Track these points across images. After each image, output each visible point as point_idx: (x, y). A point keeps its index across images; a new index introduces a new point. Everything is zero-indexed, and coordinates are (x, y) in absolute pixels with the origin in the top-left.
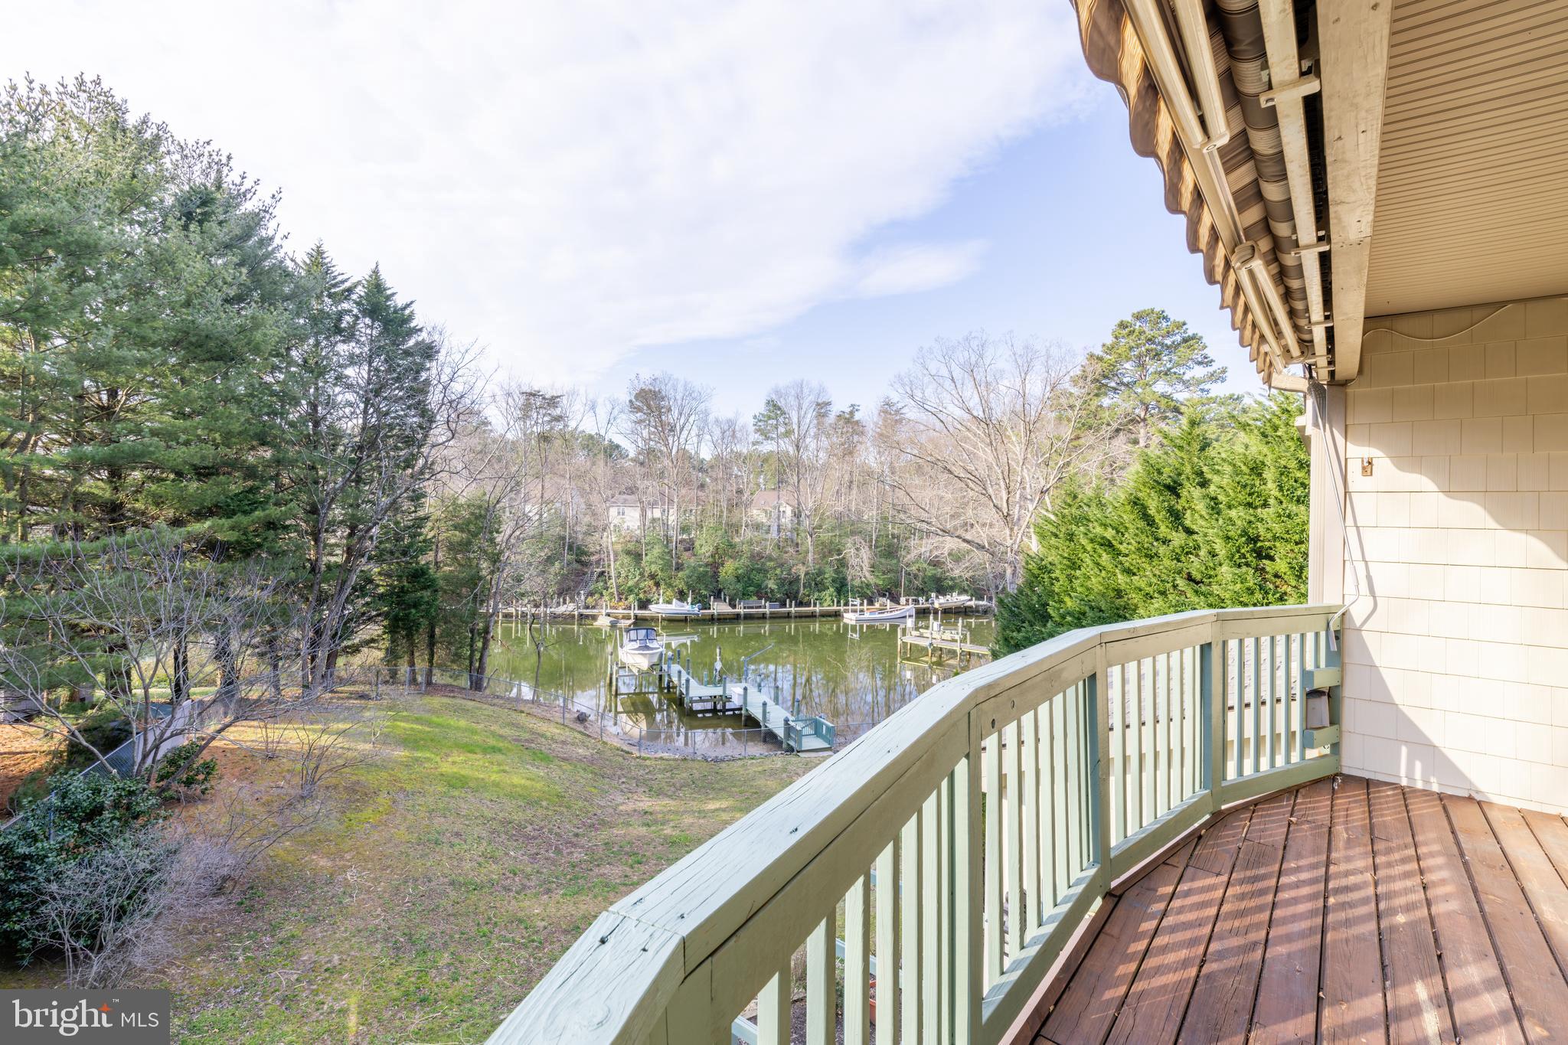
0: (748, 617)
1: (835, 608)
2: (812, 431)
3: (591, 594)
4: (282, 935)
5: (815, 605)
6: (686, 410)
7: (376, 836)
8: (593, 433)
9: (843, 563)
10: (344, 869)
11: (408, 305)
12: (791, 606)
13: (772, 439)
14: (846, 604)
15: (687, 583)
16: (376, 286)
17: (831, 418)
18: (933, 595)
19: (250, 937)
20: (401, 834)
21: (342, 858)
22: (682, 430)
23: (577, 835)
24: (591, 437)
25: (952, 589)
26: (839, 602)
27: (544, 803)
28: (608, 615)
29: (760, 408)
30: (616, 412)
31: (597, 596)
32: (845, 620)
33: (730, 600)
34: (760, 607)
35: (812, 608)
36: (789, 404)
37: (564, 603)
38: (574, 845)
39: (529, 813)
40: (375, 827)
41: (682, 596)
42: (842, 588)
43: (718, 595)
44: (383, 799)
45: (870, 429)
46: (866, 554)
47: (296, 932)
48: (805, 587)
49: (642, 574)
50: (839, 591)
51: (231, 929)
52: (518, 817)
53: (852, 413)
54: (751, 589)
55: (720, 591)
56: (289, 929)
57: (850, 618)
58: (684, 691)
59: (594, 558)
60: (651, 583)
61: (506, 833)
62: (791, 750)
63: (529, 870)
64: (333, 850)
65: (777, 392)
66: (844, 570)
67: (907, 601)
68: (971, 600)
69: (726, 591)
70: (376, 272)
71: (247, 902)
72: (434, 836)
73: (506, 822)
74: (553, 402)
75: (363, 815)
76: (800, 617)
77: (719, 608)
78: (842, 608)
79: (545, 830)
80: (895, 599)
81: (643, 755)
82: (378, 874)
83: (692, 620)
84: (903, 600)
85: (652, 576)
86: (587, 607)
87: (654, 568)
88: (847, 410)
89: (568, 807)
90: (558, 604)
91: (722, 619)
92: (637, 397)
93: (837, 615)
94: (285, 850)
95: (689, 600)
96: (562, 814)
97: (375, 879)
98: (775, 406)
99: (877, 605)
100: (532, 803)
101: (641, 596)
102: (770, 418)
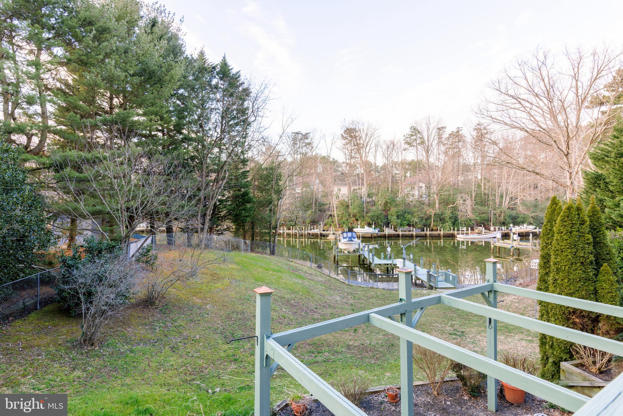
0: (404, 236)
1: (452, 232)
2: (436, 142)
3: (326, 225)
4: (176, 324)
5: (440, 230)
6: (369, 135)
7: (222, 293)
8: (325, 155)
9: (455, 209)
10: (207, 304)
11: (238, 73)
12: (427, 231)
13: (414, 146)
14: (458, 230)
15: (371, 219)
16: (224, 65)
17: (446, 135)
18: (511, 225)
19: (163, 323)
20: (233, 294)
21: (206, 300)
22: (367, 146)
23: (316, 308)
24: (324, 157)
25: (523, 222)
26: (454, 230)
27: (300, 293)
28: (334, 234)
29: (408, 131)
30: (335, 140)
31: (328, 226)
32: (458, 239)
33: (394, 228)
34: (410, 231)
35: (438, 232)
36: (423, 128)
37: (314, 229)
38: (314, 312)
39: (293, 296)
40: (221, 290)
41: (369, 225)
42: (455, 222)
43: (387, 225)
44: (226, 281)
45: (469, 139)
46: (469, 202)
47: (182, 324)
48: (434, 222)
49: (349, 215)
50: (454, 224)
51: (156, 319)
52: (288, 296)
53: (458, 132)
54: (405, 222)
55: (389, 223)
56: (180, 322)
57: (460, 237)
58: (371, 261)
59: (326, 207)
60: (354, 219)
61: (282, 302)
62: (431, 288)
63: (292, 317)
64: (203, 296)
65: (416, 123)
66: (457, 212)
67: (495, 229)
68: (535, 228)
69: (392, 223)
70: (224, 58)
71: (164, 310)
72: (247, 297)
73: (280, 297)
74: (306, 136)
75: (217, 286)
76: (432, 237)
77: (387, 231)
78: (456, 232)
79: (301, 304)
80: (487, 228)
81: (350, 284)
82: (221, 308)
83: (375, 237)
84: (492, 228)
85: (354, 216)
86: (324, 231)
87: (355, 211)
88: (455, 130)
89: (313, 297)
90: (311, 230)
91: (390, 237)
92: (345, 131)
93: (453, 236)
94: (183, 293)
95: (373, 226)
96: (309, 299)
97: (220, 309)
98: (415, 129)
99: (476, 231)
100: (293, 292)
101: (350, 225)
102: (412, 135)
